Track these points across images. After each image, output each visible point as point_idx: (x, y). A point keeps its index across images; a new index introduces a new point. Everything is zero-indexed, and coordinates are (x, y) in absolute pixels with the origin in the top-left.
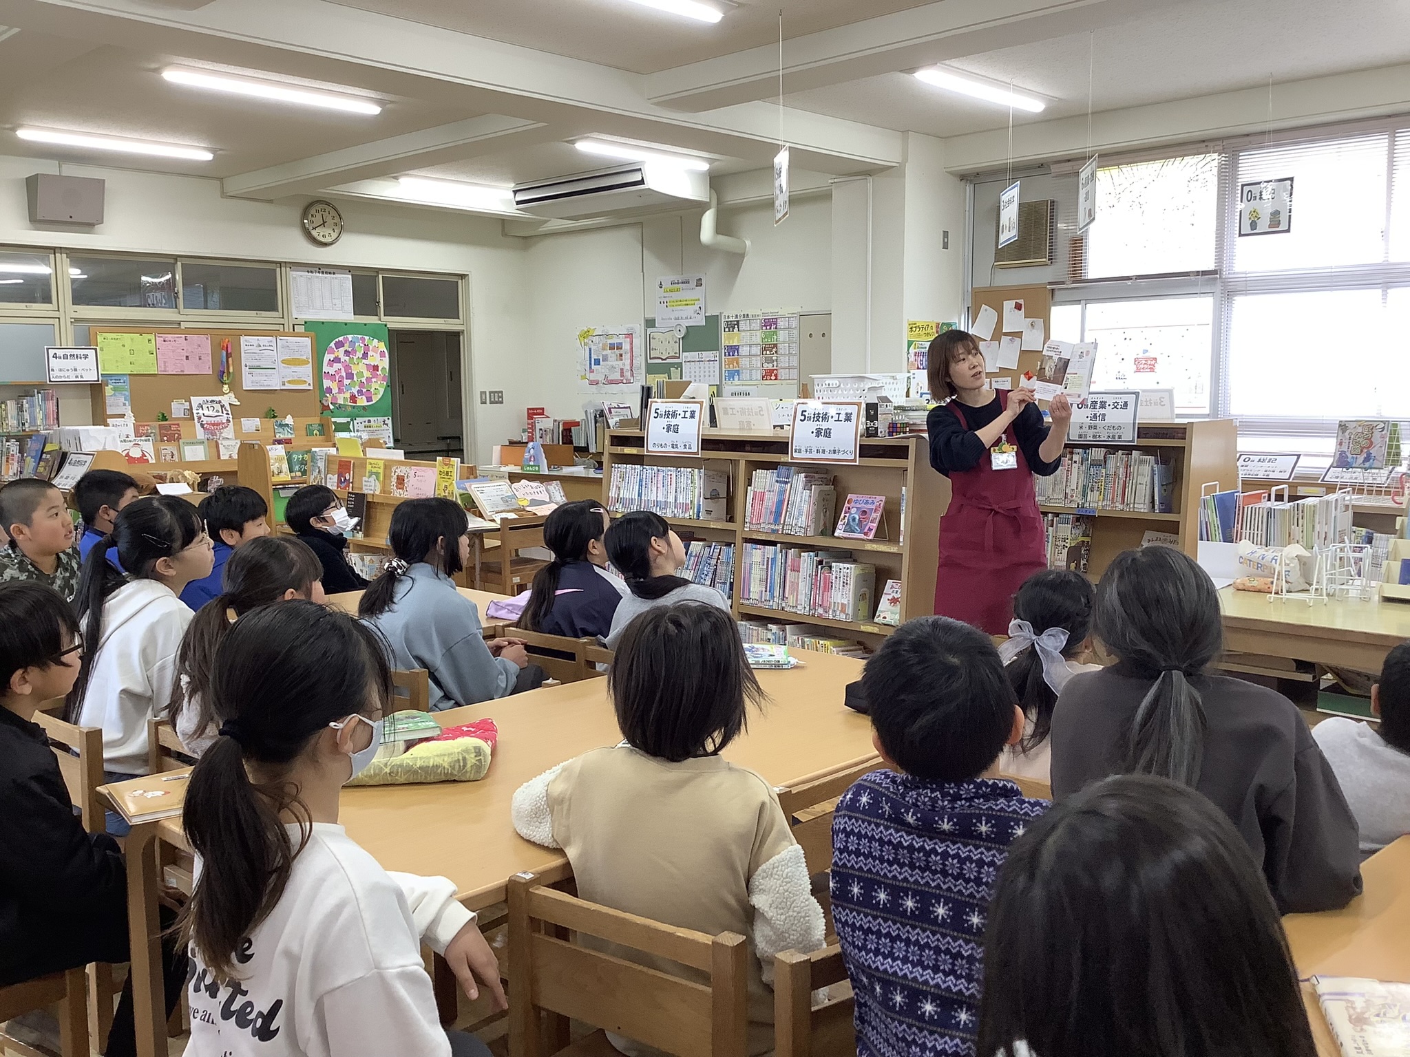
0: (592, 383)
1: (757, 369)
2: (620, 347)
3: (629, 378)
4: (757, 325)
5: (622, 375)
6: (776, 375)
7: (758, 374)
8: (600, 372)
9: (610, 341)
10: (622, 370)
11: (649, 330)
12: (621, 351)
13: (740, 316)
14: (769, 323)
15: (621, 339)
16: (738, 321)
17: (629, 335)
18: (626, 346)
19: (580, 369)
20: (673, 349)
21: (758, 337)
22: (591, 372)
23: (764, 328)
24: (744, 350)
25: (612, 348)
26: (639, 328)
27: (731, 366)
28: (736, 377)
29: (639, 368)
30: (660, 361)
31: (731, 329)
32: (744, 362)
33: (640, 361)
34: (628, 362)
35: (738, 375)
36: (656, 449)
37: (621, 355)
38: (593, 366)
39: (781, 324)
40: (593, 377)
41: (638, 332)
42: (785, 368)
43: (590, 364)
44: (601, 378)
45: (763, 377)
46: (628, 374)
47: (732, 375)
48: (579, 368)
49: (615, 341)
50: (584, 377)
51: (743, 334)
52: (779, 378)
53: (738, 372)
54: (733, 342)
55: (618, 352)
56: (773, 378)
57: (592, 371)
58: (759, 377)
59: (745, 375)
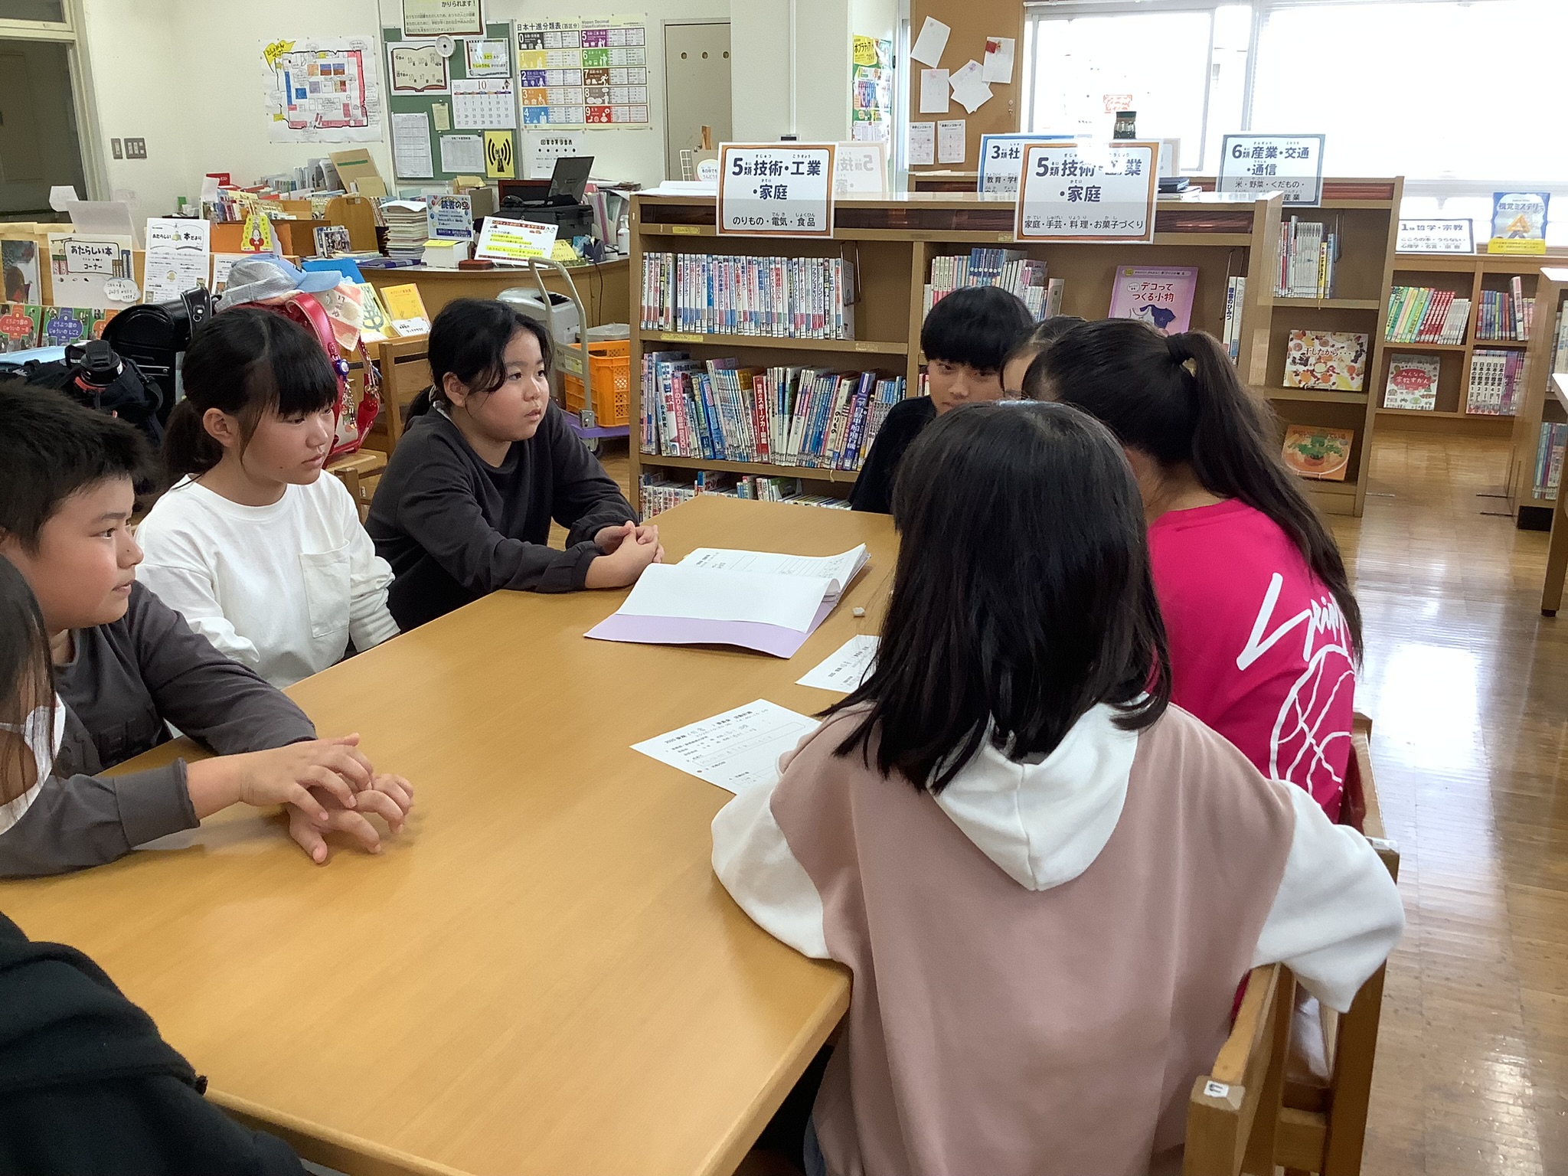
0: (293, 126)
1: (576, 106)
2: (339, 70)
3: (360, 117)
4: (574, 39)
5: (347, 113)
6: (609, 116)
7: (579, 114)
8: (307, 110)
9: (321, 62)
10: (346, 106)
11: (391, 45)
12: (343, 78)
13: (546, 26)
14: (595, 37)
15: (341, 59)
16: (541, 34)
17: (356, 52)
18: (351, 69)
19: (270, 104)
20: (436, 74)
21: (576, 58)
22: (291, 109)
23: (586, 44)
24: (554, 78)
25: (325, 71)
26: (372, 43)
27: (534, 101)
28: (543, 119)
29: (377, 103)
30: (413, 93)
31: (531, 45)
32: (556, 96)
33: (377, 92)
34: (356, 94)
35: (547, 114)
36: (741, 227)
37: (343, 83)
38: (294, 101)
39: (613, 38)
40: (294, 116)
41: (371, 47)
42: (623, 105)
43: (289, 97)
44: (309, 118)
45: (588, 118)
46: (358, 112)
47: (535, 114)
48: (269, 102)
49: (330, 60)
50: (279, 117)
51: (551, 52)
52: (614, 119)
53: (546, 110)
54: (536, 66)
55: (338, 78)
56: (604, 119)
57: (292, 107)
58: (582, 117)
59: (557, 114)
